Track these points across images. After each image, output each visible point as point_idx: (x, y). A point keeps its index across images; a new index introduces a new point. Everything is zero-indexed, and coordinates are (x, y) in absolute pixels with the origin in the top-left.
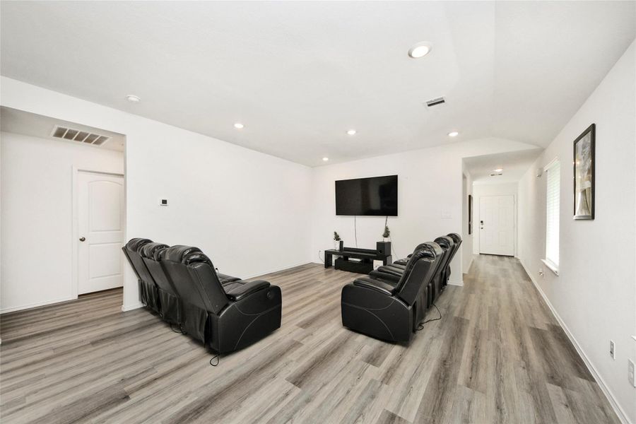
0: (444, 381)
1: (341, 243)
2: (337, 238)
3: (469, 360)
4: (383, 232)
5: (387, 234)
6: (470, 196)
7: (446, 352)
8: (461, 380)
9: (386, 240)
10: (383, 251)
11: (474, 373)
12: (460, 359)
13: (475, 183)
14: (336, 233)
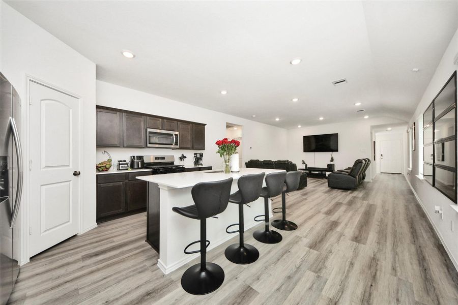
1: (306, 165)
2: (304, 163)
4: (330, 159)
5: (332, 160)
6: (374, 142)
9: (332, 163)
10: (330, 167)
13: (377, 134)
14: (303, 161)
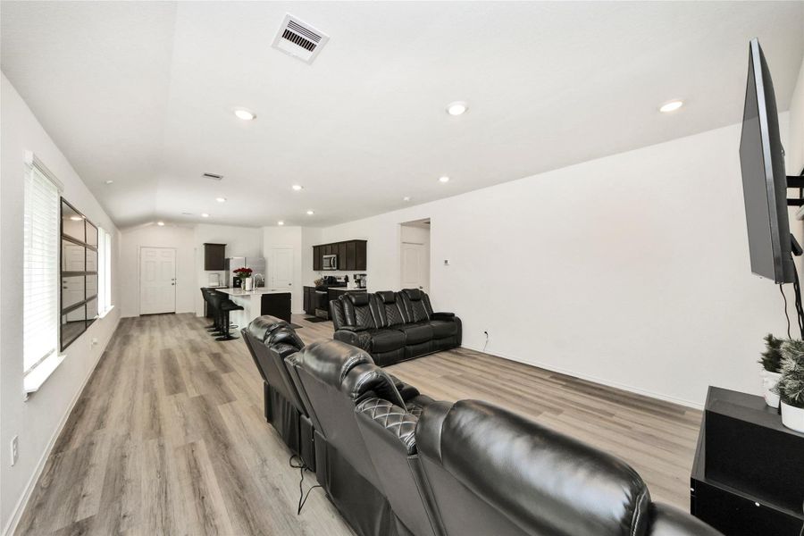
0: (215, 433)
3: (203, 469)
7: (233, 458)
8: (202, 444)
11: (191, 458)
12: (213, 462)
